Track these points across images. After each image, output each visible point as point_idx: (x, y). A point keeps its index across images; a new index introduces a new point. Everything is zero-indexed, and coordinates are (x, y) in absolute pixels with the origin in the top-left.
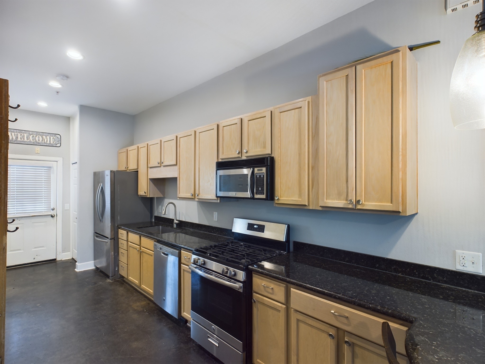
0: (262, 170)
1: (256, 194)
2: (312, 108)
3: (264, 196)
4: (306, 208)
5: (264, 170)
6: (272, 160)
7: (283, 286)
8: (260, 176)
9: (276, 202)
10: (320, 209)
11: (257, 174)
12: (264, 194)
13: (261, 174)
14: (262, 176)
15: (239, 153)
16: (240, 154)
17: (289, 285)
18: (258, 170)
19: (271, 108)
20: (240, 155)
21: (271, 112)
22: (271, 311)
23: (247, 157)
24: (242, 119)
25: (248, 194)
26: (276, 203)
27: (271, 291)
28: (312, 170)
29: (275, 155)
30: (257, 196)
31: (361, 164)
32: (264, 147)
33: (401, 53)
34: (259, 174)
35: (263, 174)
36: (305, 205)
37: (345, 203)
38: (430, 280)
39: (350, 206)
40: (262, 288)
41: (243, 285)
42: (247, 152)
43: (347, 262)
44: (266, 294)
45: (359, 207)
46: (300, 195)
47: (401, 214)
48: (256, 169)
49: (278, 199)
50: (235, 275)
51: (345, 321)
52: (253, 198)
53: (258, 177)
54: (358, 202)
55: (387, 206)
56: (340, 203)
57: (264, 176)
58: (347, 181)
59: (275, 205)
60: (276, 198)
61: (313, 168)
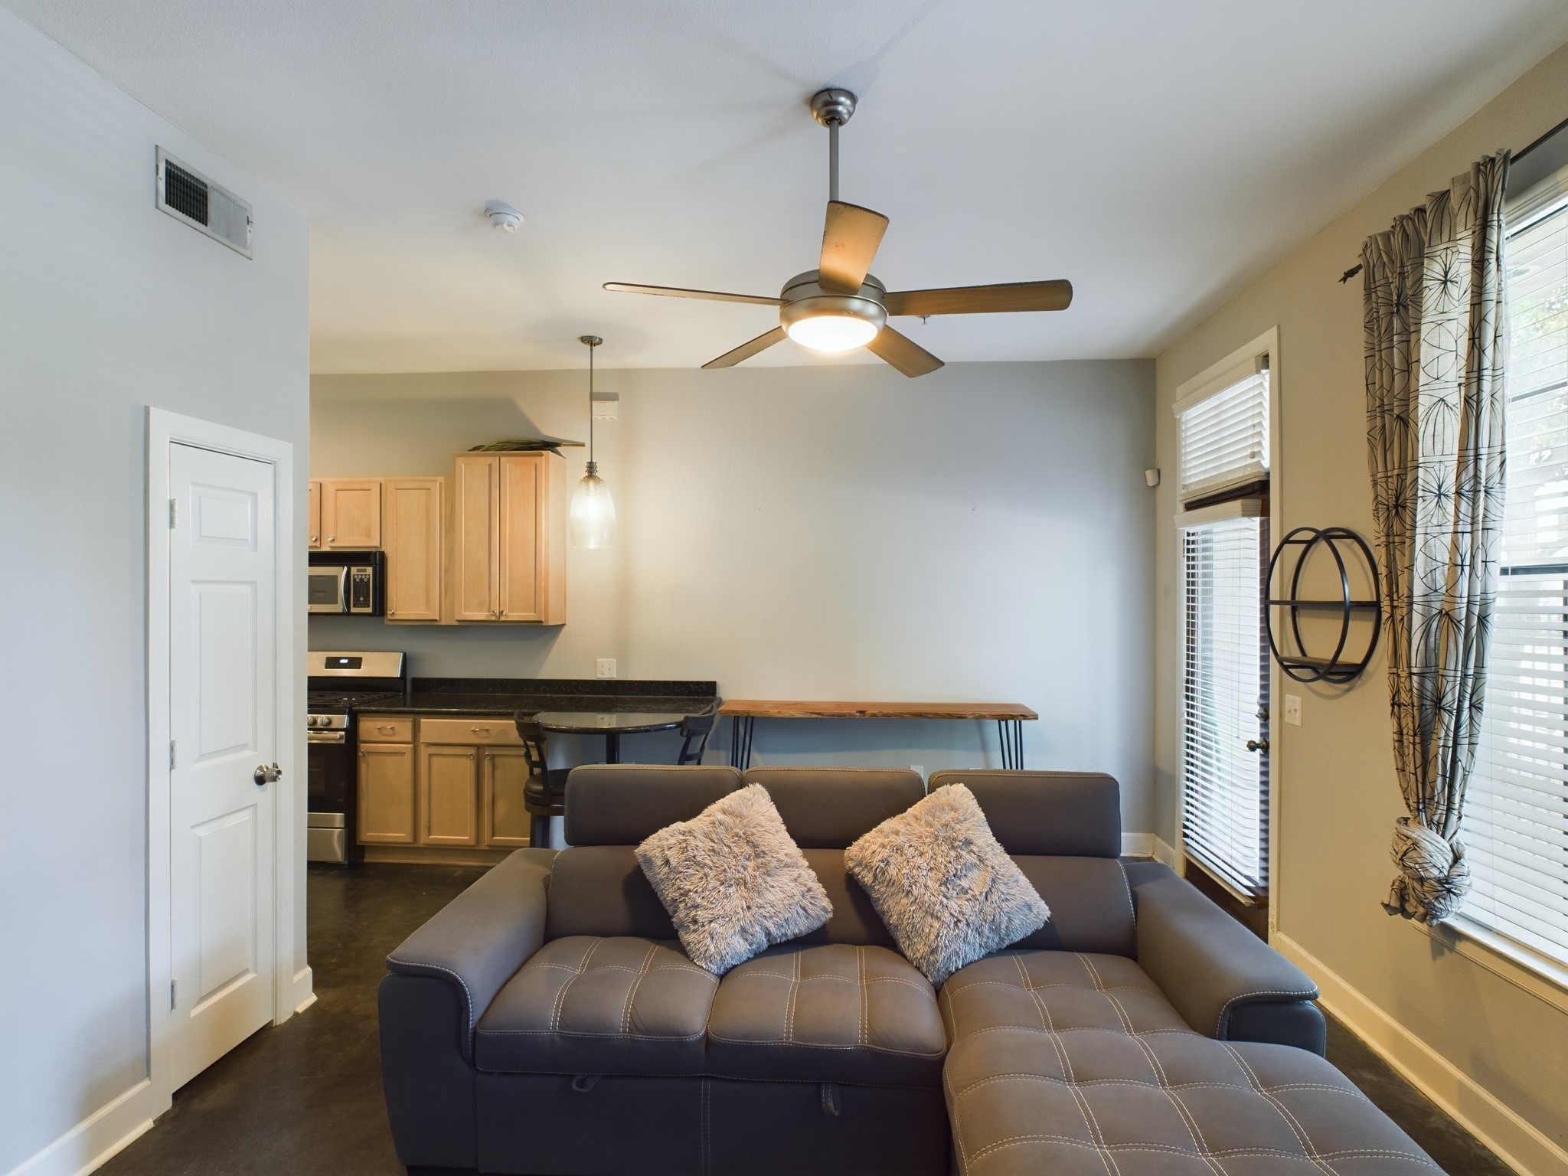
0: (365, 571)
1: (354, 606)
2: (446, 502)
3: (369, 610)
4: (436, 623)
5: (369, 570)
6: (382, 555)
7: (409, 721)
8: (362, 580)
9: (389, 617)
10: (457, 623)
11: (356, 577)
12: (369, 606)
13: (364, 576)
14: (366, 580)
15: (316, 540)
16: (319, 541)
17: (417, 717)
18: (358, 571)
19: (381, 479)
20: (318, 544)
21: (381, 484)
22: (389, 760)
23: (332, 547)
24: (321, 484)
25: (339, 608)
26: (390, 620)
27: (390, 732)
28: (445, 573)
29: (387, 549)
30: (353, 610)
31: (505, 570)
32: (368, 535)
33: (544, 457)
34: (360, 577)
35: (368, 577)
36: (436, 620)
37: (487, 616)
38: (575, 694)
39: (493, 618)
40: (376, 732)
41: (346, 734)
42: (333, 540)
43: (491, 692)
44: (383, 738)
45: (502, 619)
46: (428, 606)
47: (544, 624)
48: (354, 570)
49: (393, 613)
50: (330, 722)
51: (485, 734)
52: (348, 613)
53: (358, 580)
54: (501, 613)
55: (531, 616)
56: (481, 615)
57: (369, 579)
58: (490, 589)
59: (386, 622)
60: (389, 613)
61: (446, 571)
